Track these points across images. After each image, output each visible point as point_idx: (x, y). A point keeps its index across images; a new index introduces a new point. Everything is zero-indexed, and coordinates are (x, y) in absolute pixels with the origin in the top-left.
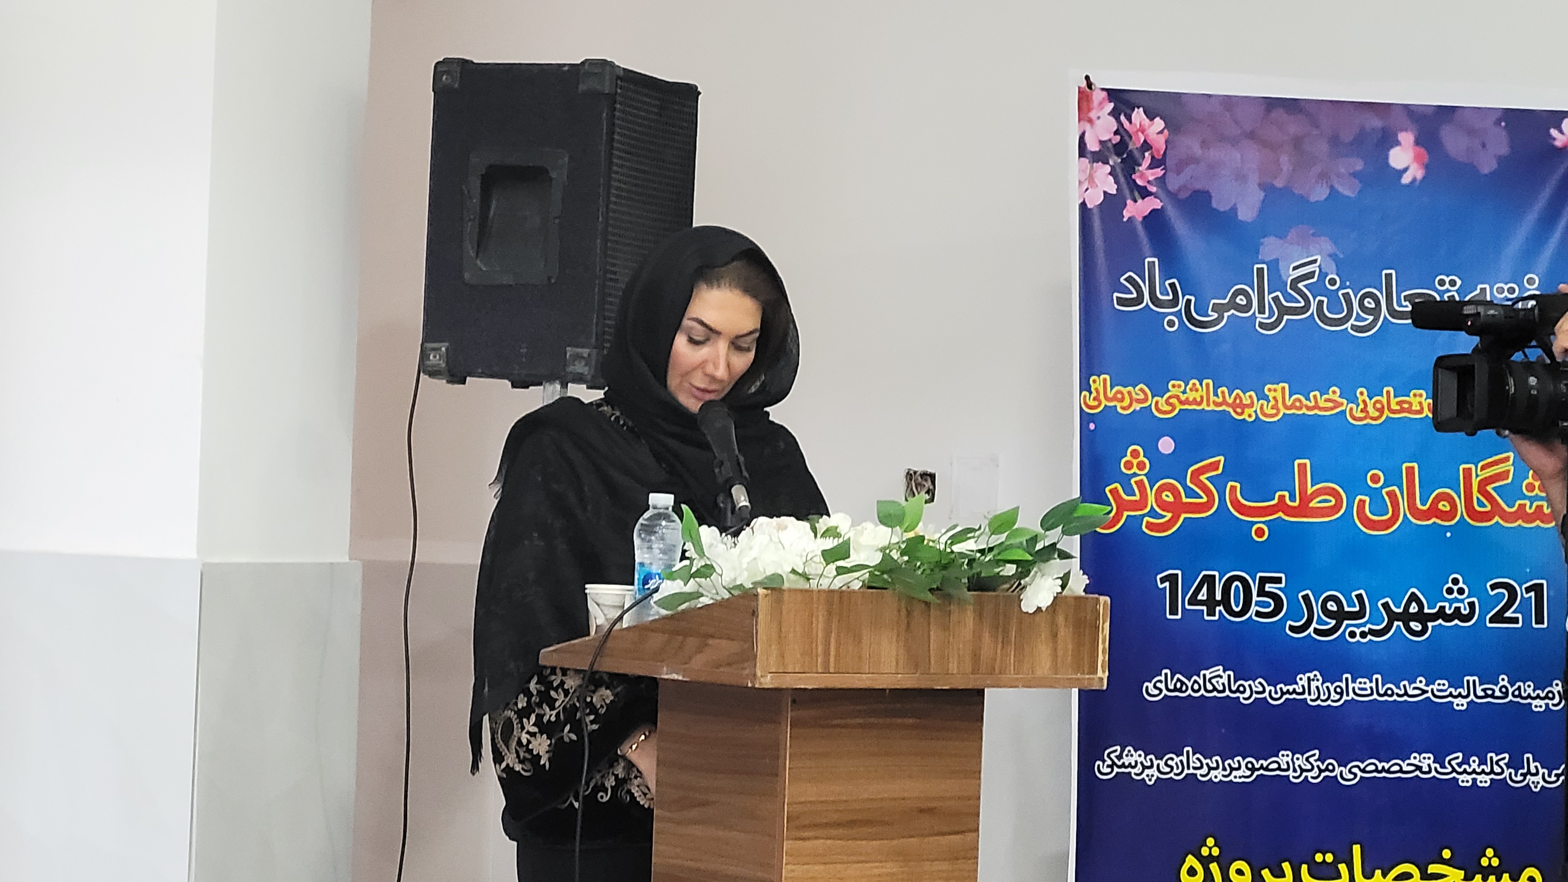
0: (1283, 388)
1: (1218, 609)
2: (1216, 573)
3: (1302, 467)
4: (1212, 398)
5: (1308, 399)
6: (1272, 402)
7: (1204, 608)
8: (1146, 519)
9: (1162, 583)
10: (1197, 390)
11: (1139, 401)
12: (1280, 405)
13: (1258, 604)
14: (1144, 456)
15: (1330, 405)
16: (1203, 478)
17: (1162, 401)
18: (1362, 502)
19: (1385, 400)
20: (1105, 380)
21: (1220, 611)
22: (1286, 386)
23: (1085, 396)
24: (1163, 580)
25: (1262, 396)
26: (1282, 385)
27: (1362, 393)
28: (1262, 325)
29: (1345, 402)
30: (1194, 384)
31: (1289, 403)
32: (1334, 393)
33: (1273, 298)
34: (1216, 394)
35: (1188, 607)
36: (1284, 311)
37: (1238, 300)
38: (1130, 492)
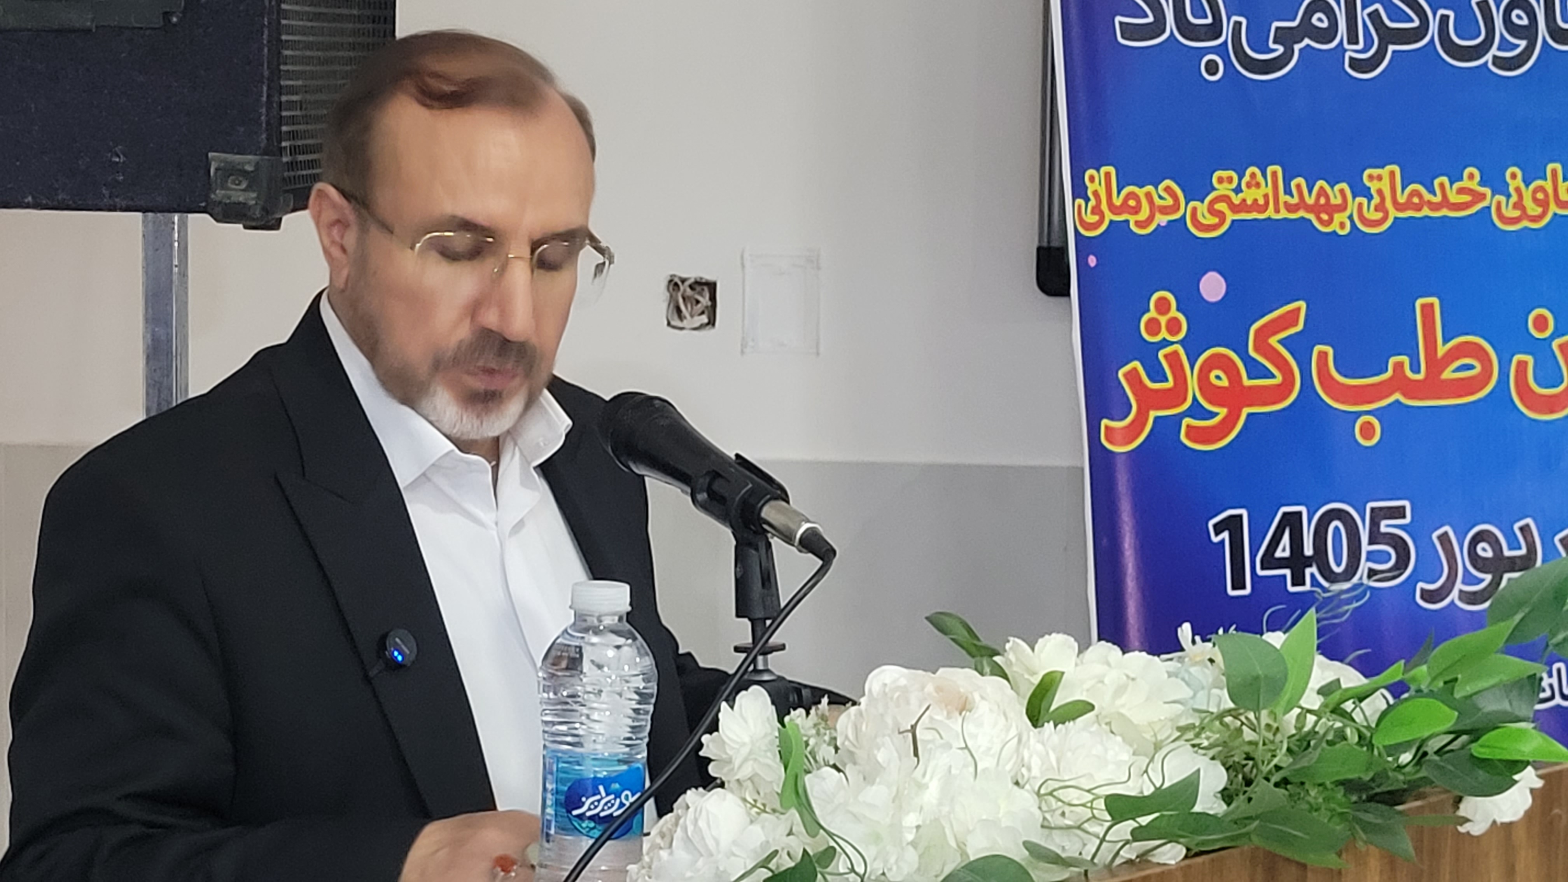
0: (1392, 174)
1: (1308, 571)
2: (1303, 509)
3: (1428, 309)
4: (1283, 198)
5: (1432, 192)
6: (1376, 200)
7: (1287, 572)
8: (1186, 421)
9: (1217, 534)
10: (1258, 185)
11: (1164, 210)
12: (1389, 204)
13: (1371, 556)
14: (1178, 309)
15: (1466, 198)
16: (1273, 341)
17: (1202, 208)
18: (1522, 365)
19: (1548, 185)
20: (1108, 175)
21: (1312, 576)
22: (1396, 169)
23: (1080, 207)
24: (1218, 528)
25: (1360, 190)
26: (1389, 168)
27: (1514, 176)
28: (1354, 63)
29: (1488, 191)
30: (1253, 175)
31: (1402, 199)
32: (1471, 179)
33: (1369, 15)
34: (1288, 192)
35: (1260, 572)
36: (1388, 36)
37: (1314, 20)
38: (1157, 374)
